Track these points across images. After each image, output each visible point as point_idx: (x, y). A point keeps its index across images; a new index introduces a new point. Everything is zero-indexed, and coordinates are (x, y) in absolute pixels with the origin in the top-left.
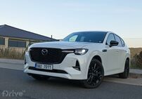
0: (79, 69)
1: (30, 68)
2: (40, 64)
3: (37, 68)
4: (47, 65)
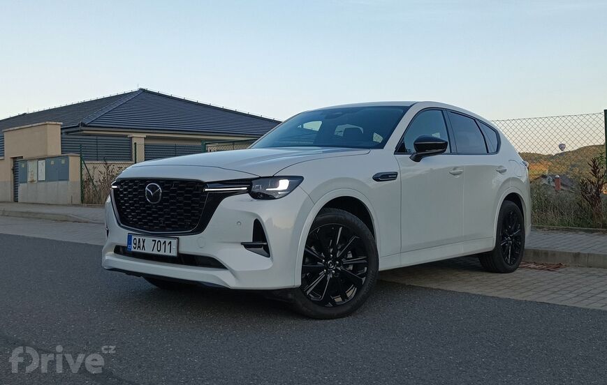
0: (267, 252)
1: (119, 250)
2: (141, 238)
3: (133, 250)
4: (162, 240)
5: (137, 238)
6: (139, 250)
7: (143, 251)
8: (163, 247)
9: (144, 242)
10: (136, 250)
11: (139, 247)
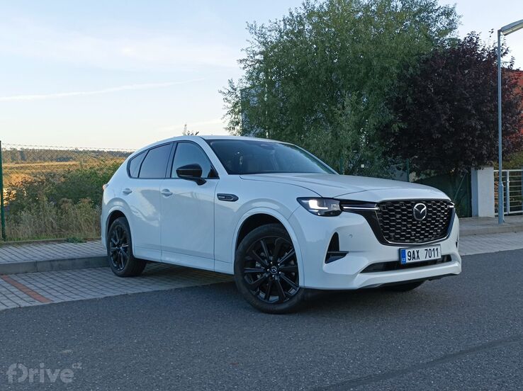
2: (415, 250)
3: (408, 261)
4: (432, 248)
5: (411, 251)
6: (414, 261)
7: (418, 260)
8: (433, 253)
9: (418, 252)
10: (411, 261)
11: (414, 258)
